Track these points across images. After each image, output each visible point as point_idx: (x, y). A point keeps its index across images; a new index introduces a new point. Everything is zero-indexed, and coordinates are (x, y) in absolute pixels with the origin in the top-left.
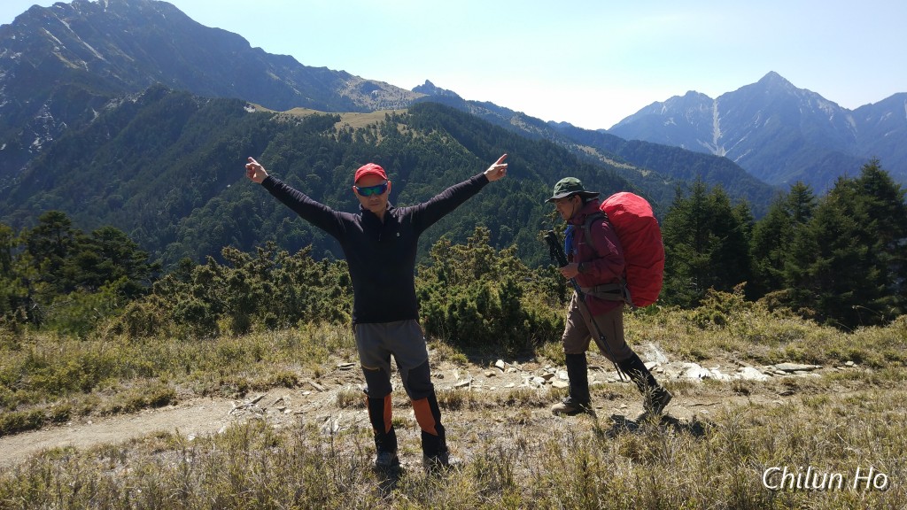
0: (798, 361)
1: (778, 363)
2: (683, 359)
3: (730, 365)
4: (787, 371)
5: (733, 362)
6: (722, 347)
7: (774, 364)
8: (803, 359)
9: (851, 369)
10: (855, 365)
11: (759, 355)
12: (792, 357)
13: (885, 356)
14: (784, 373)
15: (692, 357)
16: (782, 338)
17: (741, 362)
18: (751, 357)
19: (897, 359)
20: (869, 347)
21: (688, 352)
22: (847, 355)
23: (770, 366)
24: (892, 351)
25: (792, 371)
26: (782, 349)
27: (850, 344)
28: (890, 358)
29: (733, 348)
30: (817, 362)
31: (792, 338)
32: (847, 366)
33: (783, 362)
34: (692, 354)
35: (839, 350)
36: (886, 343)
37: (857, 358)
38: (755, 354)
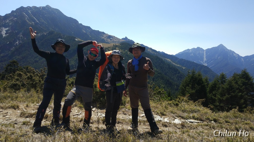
0: (195, 119)
1: (189, 119)
2: (157, 114)
3: (172, 118)
4: (190, 122)
5: (173, 117)
6: (172, 112)
7: (187, 120)
8: (197, 119)
9: (213, 124)
10: (214, 123)
11: (183, 116)
12: (194, 118)
13: (225, 121)
14: (189, 122)
15: (160, 114)
16: (193, 111)
17: (176, 118)
18: (180, 116)
19: (229, 122)
20: (221, 117)
21: (159, 112)
22: (212, 119)
23: (186, 120)
24: (228, 120)
25: (192, 122)
26: (191, 115)
27: (215, 116)
28: (227, 122)
29: (175, 113)
30: (202, 120)
31: (195, 112)
32: (212, 123)
33: (190, 119)
34: (160, 113)
35: (210, 117)
36: (227, 117)
37: (215, 121)
38: (182, 115)
